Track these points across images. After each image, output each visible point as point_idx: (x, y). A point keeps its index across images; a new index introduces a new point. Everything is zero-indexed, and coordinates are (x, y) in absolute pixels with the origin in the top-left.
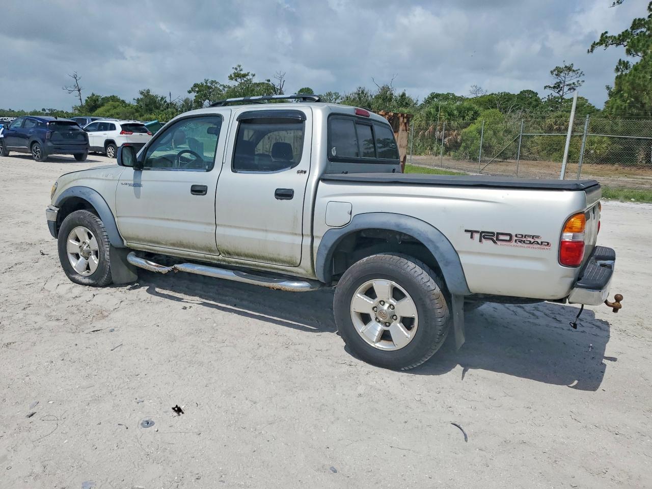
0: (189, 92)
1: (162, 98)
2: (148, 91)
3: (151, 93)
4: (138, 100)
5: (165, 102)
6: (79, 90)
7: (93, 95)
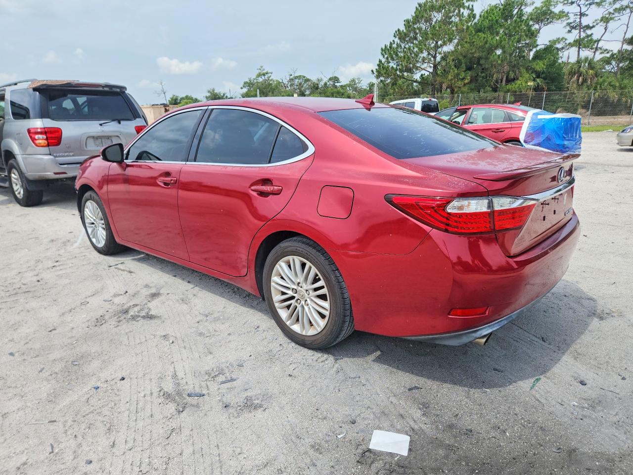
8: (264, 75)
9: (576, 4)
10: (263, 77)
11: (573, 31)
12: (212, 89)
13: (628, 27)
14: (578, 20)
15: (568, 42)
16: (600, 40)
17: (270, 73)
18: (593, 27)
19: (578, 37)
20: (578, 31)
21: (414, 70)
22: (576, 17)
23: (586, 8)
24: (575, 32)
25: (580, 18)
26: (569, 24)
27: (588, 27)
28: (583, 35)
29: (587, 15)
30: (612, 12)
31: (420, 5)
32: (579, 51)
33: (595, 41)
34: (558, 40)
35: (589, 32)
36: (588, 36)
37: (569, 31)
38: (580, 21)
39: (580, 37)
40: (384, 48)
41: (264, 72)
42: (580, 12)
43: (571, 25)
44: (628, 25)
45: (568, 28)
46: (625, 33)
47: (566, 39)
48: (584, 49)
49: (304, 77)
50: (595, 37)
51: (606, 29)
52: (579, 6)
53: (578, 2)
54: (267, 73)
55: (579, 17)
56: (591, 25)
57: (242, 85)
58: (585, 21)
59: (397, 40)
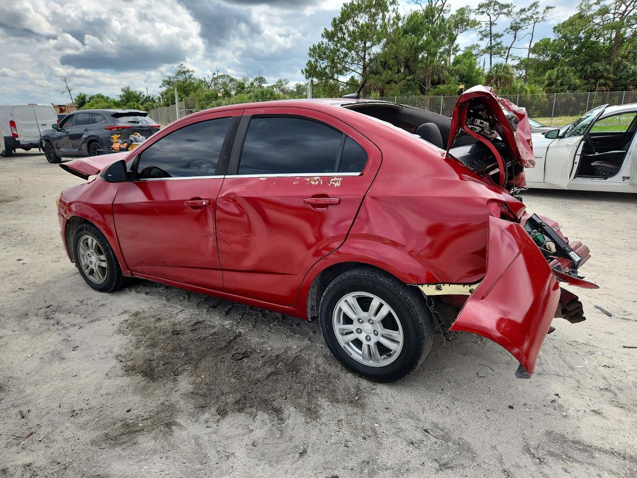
0: (160, 87)
1: (140, 93)
2: (128, 88)
3: (130, 90)
4: (120, 96)
5: (144, 96)
6: (69, 91)
7: (81, 94)
8: (184, 72)
9: (485, 14)
10: (184, 76)
11: (485, 38)
12: (126, 87)
13: (533, 37)
14: (489, 28)
15: (481, 48)
16: (511, 47)
17: (191, 71)
18: (502, 35)
19: (489, 45)
20: (488, 39)
21: (344, 72)
22: (487, 25)
23: (495, 18)
24: (487, 40)
25: (491, 27)
26: (481, 32)
27: (498, 36)
28: (494, 43)
29: (496, 24)
30: (519, 22)
31: (345, 5)
32: (491, 58)
33: (507, 48)
34: (473, 47)
35: (498, 40)
36: (498, 44)
37: (481, 39)
38: (491, 30)
39: (491, 43)
40: (312, 47)
41: (184, 70)
42: (490, 21)
43: (483, 33)
44: (532, 35)
45: (480, 36)
46: (531, 42)
47: (479, 46)
48: (495, 56)
49: (229, 76)
50: (505, 45)
51: (515, 37)
52: (489, 15)
53: (488, 12)
54: (188, 71)
55: (489, 25)
56: (500, 34)
57: (161, 83)
58: (495, 30)
59: (325, 40)
